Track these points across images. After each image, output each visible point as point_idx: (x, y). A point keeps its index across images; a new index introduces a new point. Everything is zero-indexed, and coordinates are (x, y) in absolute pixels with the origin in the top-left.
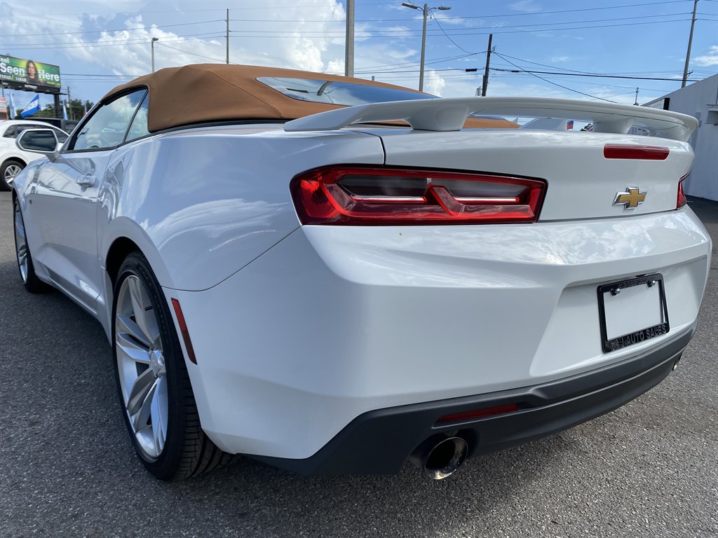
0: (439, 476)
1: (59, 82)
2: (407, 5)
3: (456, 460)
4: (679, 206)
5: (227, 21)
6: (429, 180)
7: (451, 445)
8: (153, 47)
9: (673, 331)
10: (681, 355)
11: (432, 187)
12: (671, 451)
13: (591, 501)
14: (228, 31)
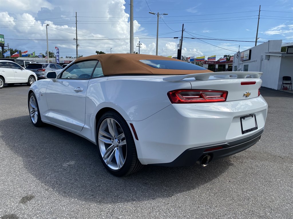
0: (204, 166)
1: (4, 41)
2: (151, 13)
3: (208, 162)
4: (259, 95)
5: (76, 17)
6: (201, 92)
7: (207, 157)
8: (47, 28)
9: (259, 129)
10: (261, 136)
11: (201, 94)
12: (259, 165)
13: (239, 177)
14: (76, 21)
